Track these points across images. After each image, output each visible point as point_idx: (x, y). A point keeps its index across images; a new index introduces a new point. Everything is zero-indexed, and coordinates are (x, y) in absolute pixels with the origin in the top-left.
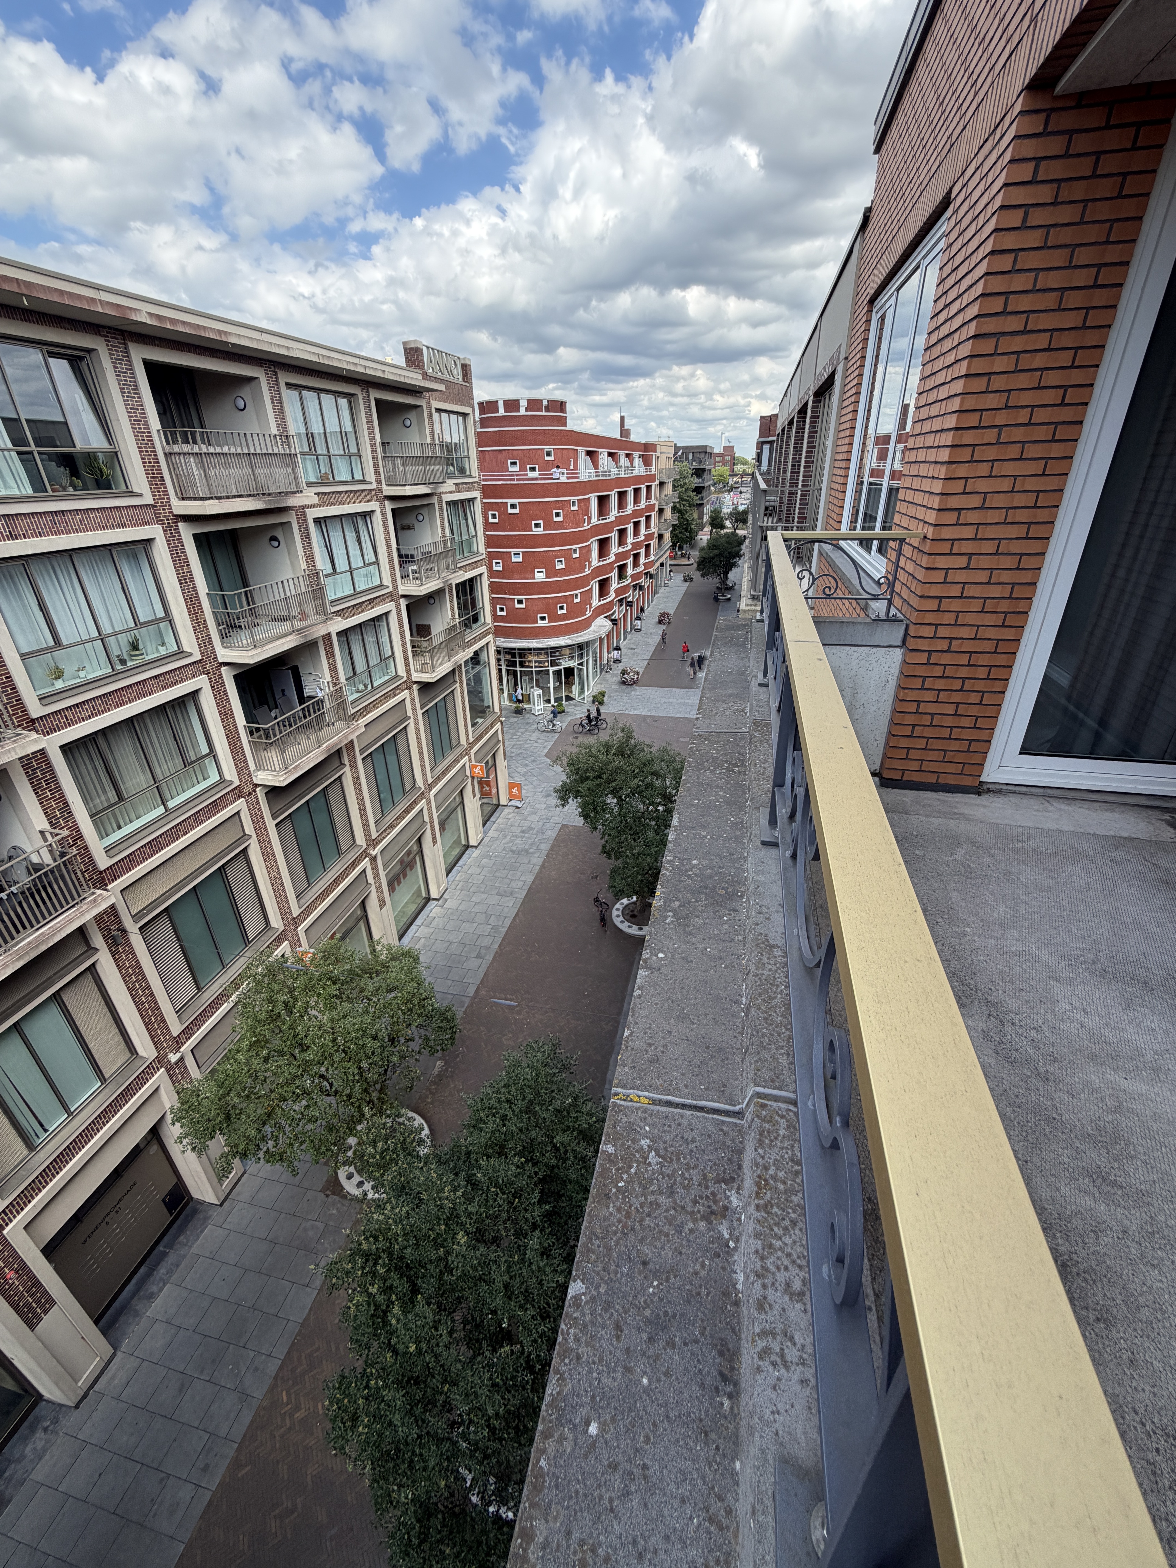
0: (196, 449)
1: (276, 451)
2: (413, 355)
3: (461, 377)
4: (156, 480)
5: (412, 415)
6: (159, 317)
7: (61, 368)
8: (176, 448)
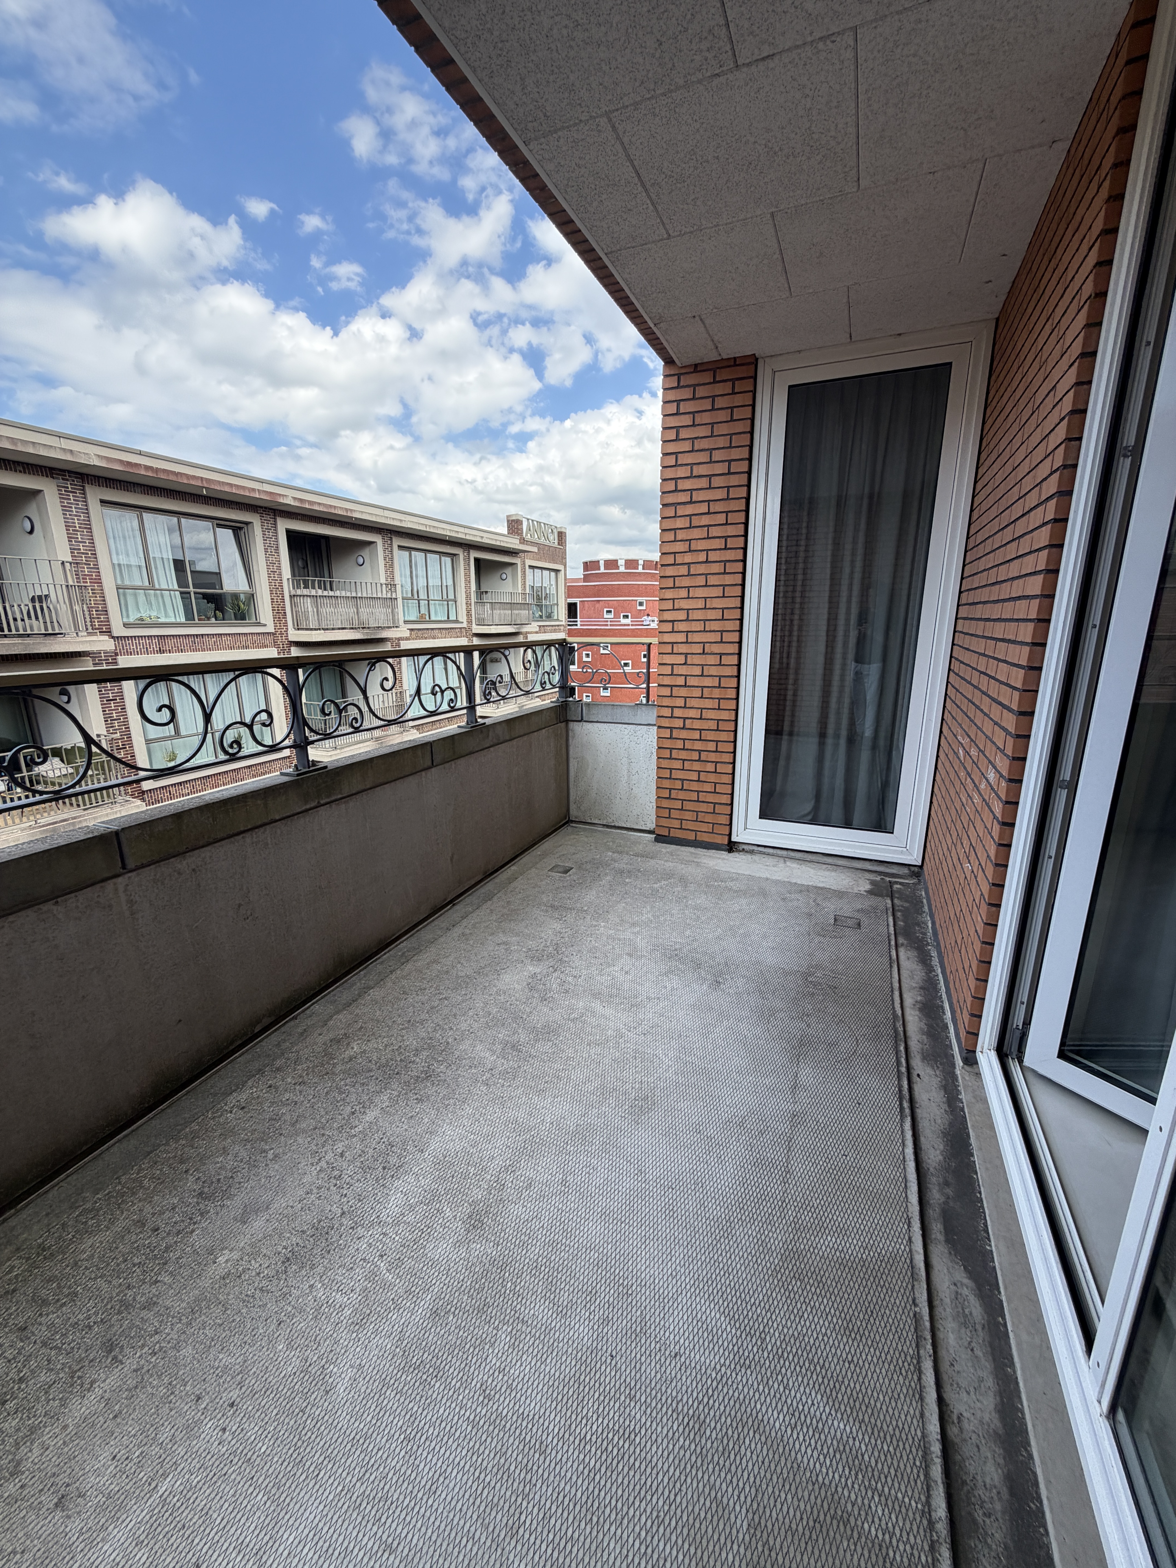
0: (313, 592)
1: (380, 595)
2: (514, 525)
3: (556, 542)
4: (279, 614)
5: (508, 571)
6: (301, 500)
7: (226, 536)
8: (299, 592)
